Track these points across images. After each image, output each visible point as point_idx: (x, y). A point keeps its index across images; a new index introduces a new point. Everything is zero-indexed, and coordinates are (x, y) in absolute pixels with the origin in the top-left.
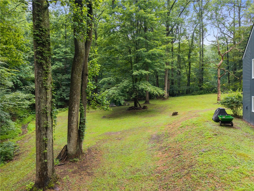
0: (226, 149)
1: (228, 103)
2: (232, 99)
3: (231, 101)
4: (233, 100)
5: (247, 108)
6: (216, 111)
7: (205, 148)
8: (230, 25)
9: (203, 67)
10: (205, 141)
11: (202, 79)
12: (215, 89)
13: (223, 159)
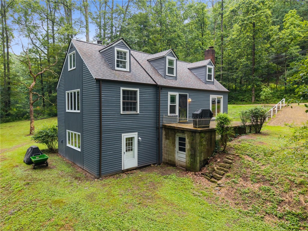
0: (40, 200)
1: (42, 138)
2: (46, 132)
3: (45, 135)
4: (48, 134)
5: (62, 142)
6: (28, 150)
7: (13, 208)
8: (44, 39)
9: (9, 86)
10: (13, 198)
11: (9, 101)
12: (27, 114)
13: (37, 216)
